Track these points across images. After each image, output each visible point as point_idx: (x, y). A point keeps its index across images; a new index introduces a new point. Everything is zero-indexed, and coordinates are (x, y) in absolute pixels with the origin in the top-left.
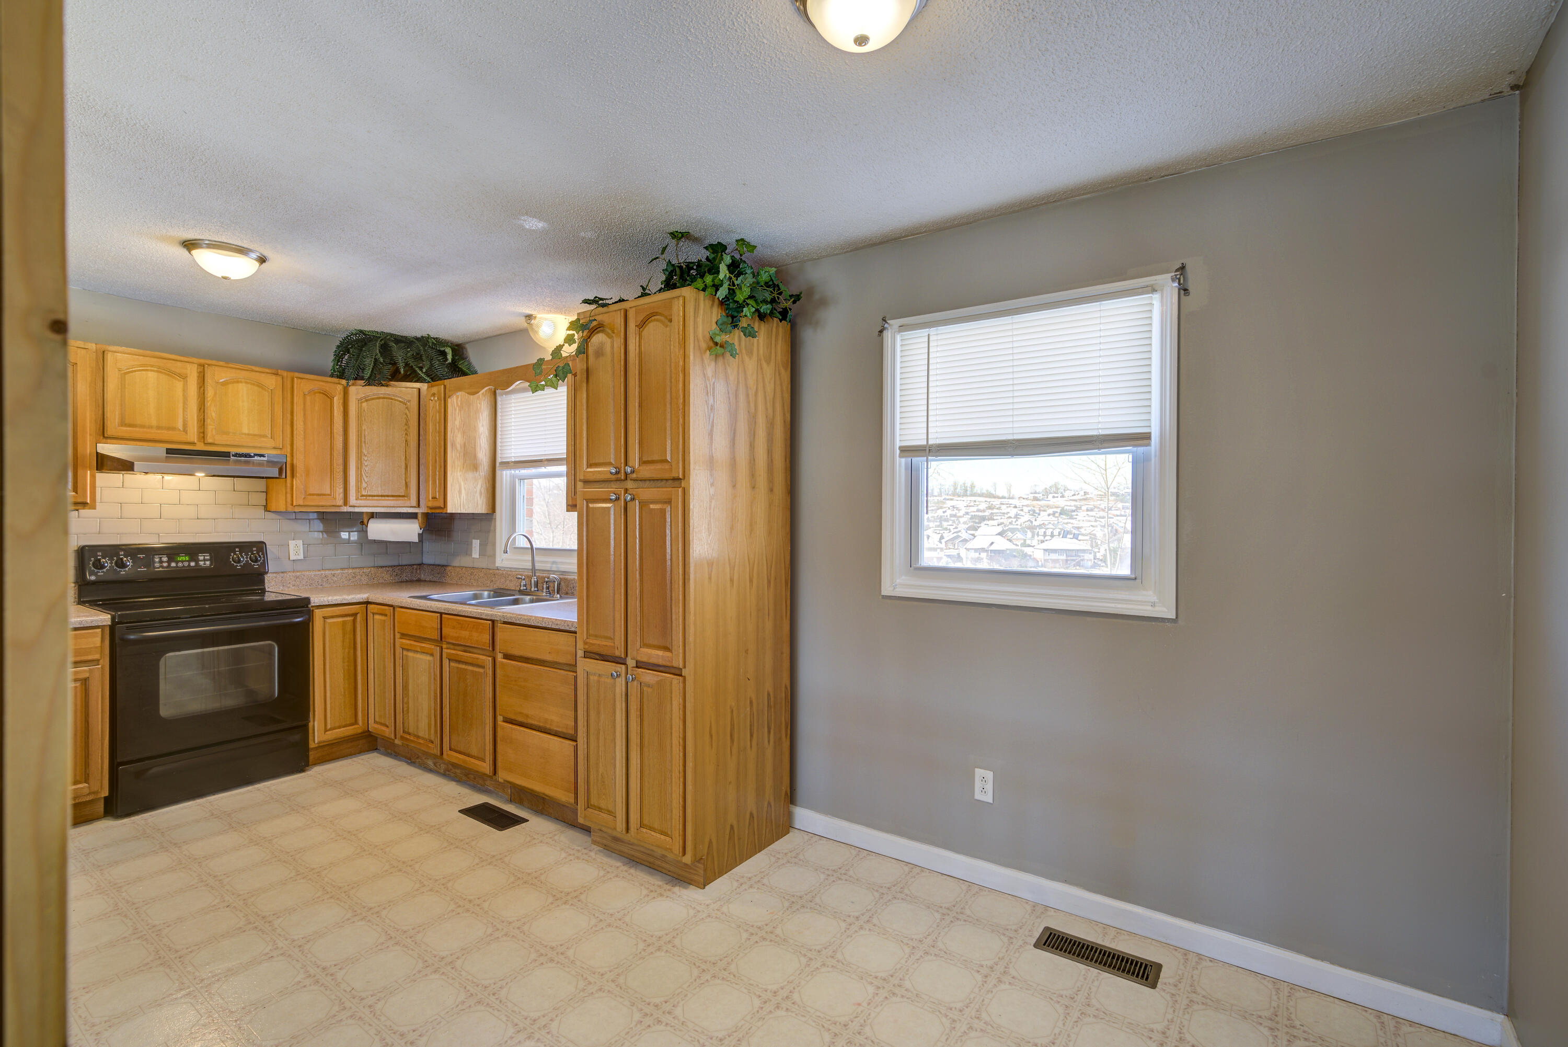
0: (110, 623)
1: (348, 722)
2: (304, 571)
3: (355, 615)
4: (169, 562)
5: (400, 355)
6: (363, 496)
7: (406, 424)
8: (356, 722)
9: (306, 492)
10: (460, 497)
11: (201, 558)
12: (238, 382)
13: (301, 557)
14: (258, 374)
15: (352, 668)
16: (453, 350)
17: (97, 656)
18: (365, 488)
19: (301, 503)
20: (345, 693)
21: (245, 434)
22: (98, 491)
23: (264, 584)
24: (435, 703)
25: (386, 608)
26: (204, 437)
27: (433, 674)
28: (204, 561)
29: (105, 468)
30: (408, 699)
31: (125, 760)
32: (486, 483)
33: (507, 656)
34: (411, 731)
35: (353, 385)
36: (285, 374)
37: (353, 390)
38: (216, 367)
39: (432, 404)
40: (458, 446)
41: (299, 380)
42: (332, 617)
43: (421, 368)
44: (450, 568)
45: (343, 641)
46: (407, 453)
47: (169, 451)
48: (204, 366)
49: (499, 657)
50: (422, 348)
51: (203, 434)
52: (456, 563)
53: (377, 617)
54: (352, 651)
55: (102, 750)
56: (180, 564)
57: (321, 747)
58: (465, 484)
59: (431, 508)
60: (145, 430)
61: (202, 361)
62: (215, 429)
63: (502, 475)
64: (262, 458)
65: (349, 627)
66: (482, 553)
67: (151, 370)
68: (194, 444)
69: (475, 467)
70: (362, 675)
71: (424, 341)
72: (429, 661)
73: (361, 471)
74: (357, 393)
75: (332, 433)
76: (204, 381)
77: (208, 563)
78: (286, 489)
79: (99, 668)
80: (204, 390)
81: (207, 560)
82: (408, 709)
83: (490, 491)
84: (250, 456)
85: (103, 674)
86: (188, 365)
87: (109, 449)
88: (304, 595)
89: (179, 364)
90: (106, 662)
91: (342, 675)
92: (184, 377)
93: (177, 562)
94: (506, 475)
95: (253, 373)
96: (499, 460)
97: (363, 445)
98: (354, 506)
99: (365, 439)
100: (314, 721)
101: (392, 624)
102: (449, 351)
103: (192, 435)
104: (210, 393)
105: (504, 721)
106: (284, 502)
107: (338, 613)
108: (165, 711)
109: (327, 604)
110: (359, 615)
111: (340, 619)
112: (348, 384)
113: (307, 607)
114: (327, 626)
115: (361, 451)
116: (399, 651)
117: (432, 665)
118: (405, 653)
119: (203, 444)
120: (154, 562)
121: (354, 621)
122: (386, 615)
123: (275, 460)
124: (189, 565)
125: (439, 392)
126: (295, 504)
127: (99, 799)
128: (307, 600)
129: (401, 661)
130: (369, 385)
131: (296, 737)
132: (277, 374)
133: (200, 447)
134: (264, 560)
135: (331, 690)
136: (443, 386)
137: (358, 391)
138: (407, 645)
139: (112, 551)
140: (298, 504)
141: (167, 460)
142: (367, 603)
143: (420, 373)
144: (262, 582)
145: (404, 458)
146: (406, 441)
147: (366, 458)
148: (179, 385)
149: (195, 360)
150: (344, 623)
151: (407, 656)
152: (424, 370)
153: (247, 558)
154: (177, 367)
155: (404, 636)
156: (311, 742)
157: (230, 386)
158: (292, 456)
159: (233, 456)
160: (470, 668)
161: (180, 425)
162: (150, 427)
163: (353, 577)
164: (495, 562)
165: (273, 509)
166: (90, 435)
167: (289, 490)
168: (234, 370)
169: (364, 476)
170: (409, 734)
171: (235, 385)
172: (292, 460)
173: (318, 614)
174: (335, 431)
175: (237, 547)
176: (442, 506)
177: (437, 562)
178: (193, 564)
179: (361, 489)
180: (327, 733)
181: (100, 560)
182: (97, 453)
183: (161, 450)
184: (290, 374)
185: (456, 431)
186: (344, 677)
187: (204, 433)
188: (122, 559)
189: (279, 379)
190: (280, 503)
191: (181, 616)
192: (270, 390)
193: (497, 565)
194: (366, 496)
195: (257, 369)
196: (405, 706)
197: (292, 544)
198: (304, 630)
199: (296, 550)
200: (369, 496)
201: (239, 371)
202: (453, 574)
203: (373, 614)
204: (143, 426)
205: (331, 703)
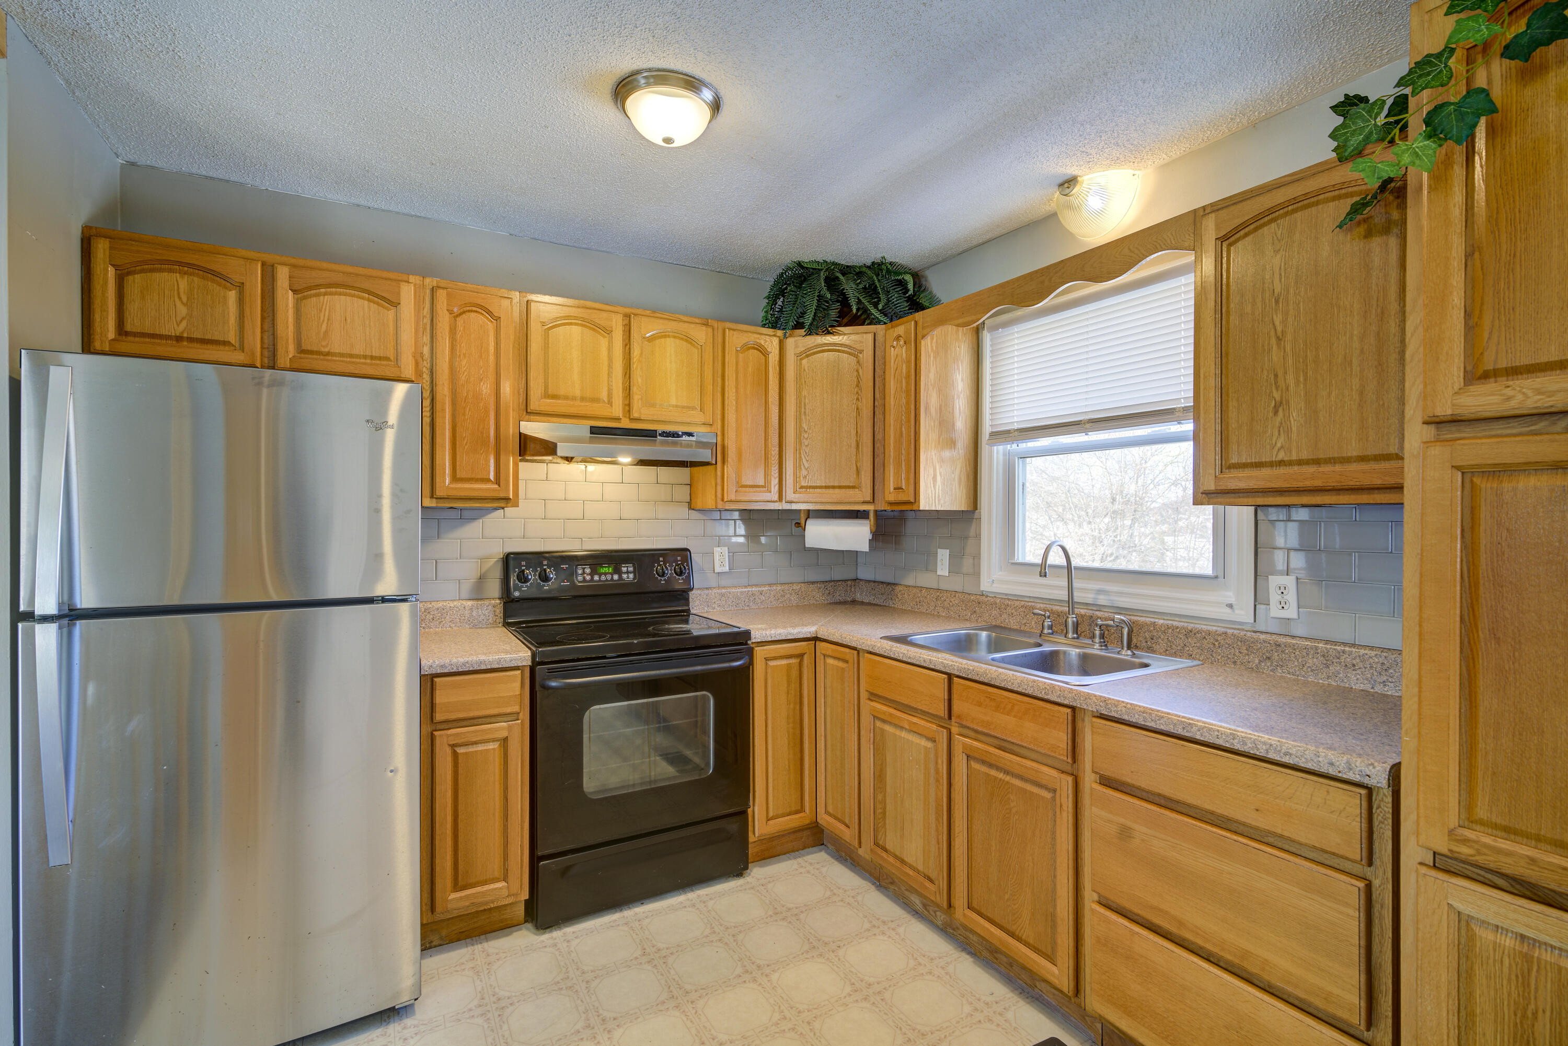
0: (530, 664)
1: (793, 809)
2: (729, 587)
3: (801, 656)
4: (592, 574)
5: (850, 288)
6: (802, 487)
7: (857, 386)
8: (801, 810)
9: (738, 482)
10: (934, 486)
11: (624, 569)
12: (665, 336)
13: (727, 569)
14: (687, 324)
15: (798, 732)
16: (913, 275)
17: (516, 708)
18: (806, 477)
19: (733, 498)
20: (789, 767)
21: (673, 406)
22: (521, 485)
23: (688, 605)
24: (937, 819)
25: (847, 650)
26: (629, 411)
27: (932, 771)
28: (628, 574)
29: (528, 452)
30: (885, 796)
31: (546, 852)
32: (966, 466)
33: (1107, 782)
34: (889, 846)
35: (791, 336)
36: (715, 324)
37: (790, 342)
38: (643, 317)
39: (893, 352)
40: (933, 410)
41: (731, 331)
42: (775, 658)
43: (876, 305)
44: (900, 588)
45: (788, 693)
46: (859, 426)
47: (594, 430)
48: (630, 317)
49: (1089, 781)
50: (875, 278)
51: (628, 407)
52: (910, 580)
53: (830, 661)
54: (798, 707)
55: (522, 837)
56: (603, 578)
57: (760, 841)
58: (941, 467)
59: (891, 504)
60: (569, 402)
61: (628, 310)
62: (641, 399)
63: (991, 453)
64: (691, 438)
65: (795, 673)
66: (955, 568)
67: (576, 324)
68: (618, 419)
69: (952, 443)
70: (810, 743)
71: (878, 267)
72: (926, 748)
73: (800, 453)
74: (796, 346)
75: (766, 402)
76: (630, 337)
77: (631, 576)
78: (716, 479)
79: (518, 724)
80: (630, 348)
81: (631, 572)
82: (884, 813)
83: (972, 477)
84: (678, 436)
85: (522, 732)
86: (613, 315)
87: (535, 429)
88: (744, 626)
89: (604, 315)
90: (525, 715)
91: (786, 740)
92: (608, 331)
93: (600, 575)
94: (997, 453)
95: (681, 324)
96: (987, 428)
97: (803, 417)
98: (791, 502)
99: (805, 408)
100: (754, 805)
101: (856, 676)
102: (908, 278)
103: (617, 410)
104: (636, 352)
105: (1100, 903)
106: (713, 497)
107: (782, 653)
108: (590, 785)
109: (770, 639)
110: (806, 657)
111: (784, 662)
112: (785, 335)
113: (746, 644)
114: (769, 671)
115: (801, 427)
116: (866, 719)
117: (932, 756)
118: (878, 724)
119: (628, 420)
120: (577, 575)
121: (800, 664)
122: (847, 662)
123: (705, 440)
124: (612, 579)
125: (907, 332)
126: (726, 499)
127: (520, 901)
128: (747, 634)
129: (872, 735)
130: (810, 334)
131: (732, 826)
132: (706, 325)
133: (626, 424)
134: (689, 573)
135: (773, 764)
136: (913, 323)
137: (798, 342)
138: (884, 713)
139: (537, 558)
140: (729, 499)
141: (591, 441)
142: (816, 639)
143: (873, 311)
144: (687, 600)
145: (854, 432)
146: (857, 409)
147: (806, 436)
148: (603, 342)
149: (621, 310)
150: (789, 666)
151: (882, 730)
152: (880, 307)
153: (671, 570)
154: (601, 318)
155: (873, 696)
156: (750, 834)
157: (657, 341)
158: (723, 434)
159: (660, 435)
160: (1018, 782)
161: (604, 395)
162: (574, 398)
163: (782, 596)
164: (979, 584)
165: (699, 506)
166: (513, 410)
167: (719, 481)
168: (661, 321)
169: (804, 460)
170: (886, 850)
171: (663, 340)
172: (723, 440)
173: (759, 653)
174: (770, 400)
175: (661, 555)
176: (912, 500)
177: (880, 578)
178: (616, 577)
179: (800, 477)
180: (771, 822)
181: (523, 571)
182: (520, 433)
183: (583, 428)
184: (721, 325)
185: (931, 388)
186: (789, 744)
187: (629, 405)
188: (545, 570)
189: (710, 330)
190: (709, 501)
191: (608, 655)
192: (699, 347)
193: (982, 589)
194: (806, 487)
195: (685, 319)
196: (879, 806)
197: (717, 550)
198: (743, 676)
199: (721, 560)
200: (811, 487)
201: (666, 322)
202: (906, 596)
203: (824, 656)
204: (566, 398)
205: (773, 780)
